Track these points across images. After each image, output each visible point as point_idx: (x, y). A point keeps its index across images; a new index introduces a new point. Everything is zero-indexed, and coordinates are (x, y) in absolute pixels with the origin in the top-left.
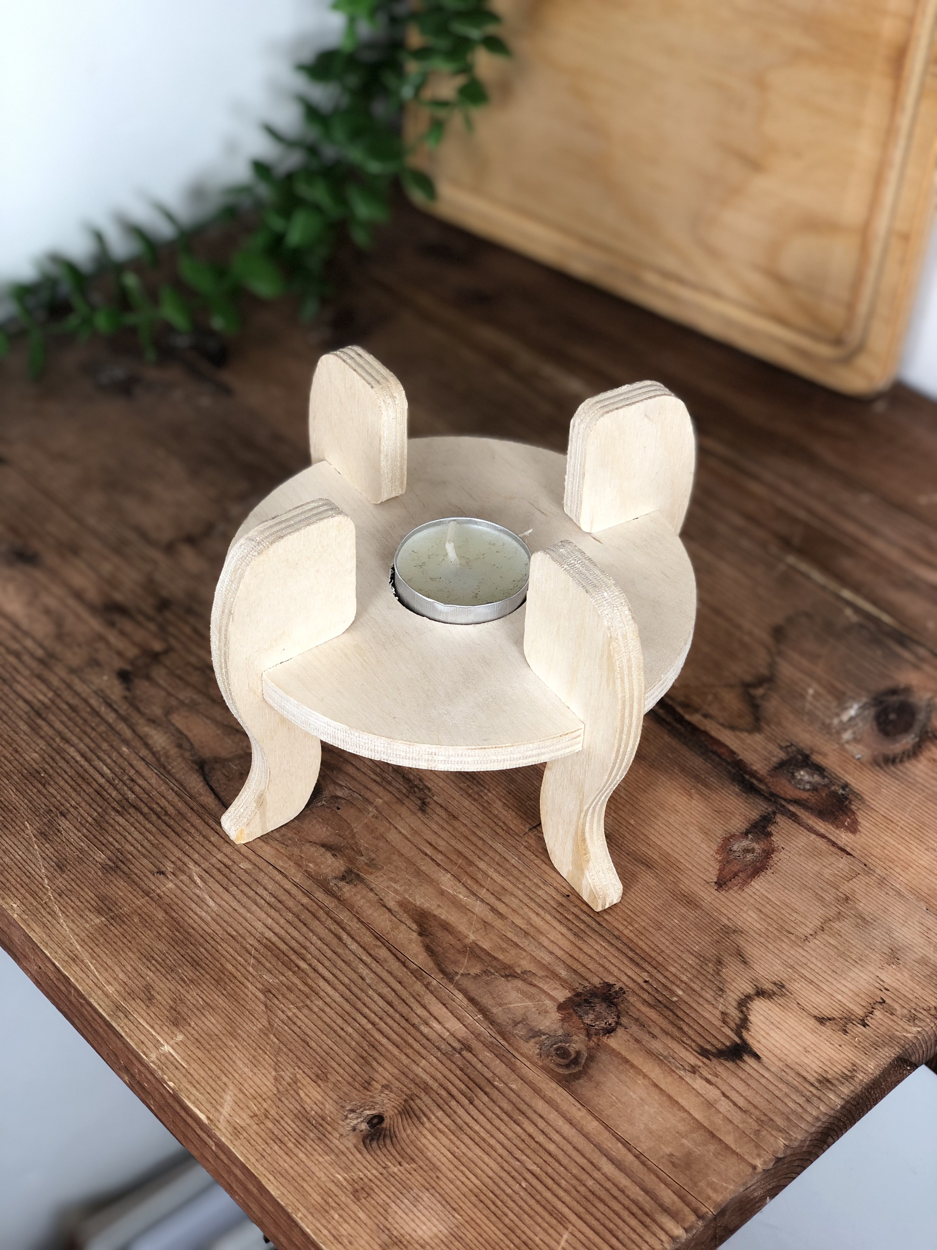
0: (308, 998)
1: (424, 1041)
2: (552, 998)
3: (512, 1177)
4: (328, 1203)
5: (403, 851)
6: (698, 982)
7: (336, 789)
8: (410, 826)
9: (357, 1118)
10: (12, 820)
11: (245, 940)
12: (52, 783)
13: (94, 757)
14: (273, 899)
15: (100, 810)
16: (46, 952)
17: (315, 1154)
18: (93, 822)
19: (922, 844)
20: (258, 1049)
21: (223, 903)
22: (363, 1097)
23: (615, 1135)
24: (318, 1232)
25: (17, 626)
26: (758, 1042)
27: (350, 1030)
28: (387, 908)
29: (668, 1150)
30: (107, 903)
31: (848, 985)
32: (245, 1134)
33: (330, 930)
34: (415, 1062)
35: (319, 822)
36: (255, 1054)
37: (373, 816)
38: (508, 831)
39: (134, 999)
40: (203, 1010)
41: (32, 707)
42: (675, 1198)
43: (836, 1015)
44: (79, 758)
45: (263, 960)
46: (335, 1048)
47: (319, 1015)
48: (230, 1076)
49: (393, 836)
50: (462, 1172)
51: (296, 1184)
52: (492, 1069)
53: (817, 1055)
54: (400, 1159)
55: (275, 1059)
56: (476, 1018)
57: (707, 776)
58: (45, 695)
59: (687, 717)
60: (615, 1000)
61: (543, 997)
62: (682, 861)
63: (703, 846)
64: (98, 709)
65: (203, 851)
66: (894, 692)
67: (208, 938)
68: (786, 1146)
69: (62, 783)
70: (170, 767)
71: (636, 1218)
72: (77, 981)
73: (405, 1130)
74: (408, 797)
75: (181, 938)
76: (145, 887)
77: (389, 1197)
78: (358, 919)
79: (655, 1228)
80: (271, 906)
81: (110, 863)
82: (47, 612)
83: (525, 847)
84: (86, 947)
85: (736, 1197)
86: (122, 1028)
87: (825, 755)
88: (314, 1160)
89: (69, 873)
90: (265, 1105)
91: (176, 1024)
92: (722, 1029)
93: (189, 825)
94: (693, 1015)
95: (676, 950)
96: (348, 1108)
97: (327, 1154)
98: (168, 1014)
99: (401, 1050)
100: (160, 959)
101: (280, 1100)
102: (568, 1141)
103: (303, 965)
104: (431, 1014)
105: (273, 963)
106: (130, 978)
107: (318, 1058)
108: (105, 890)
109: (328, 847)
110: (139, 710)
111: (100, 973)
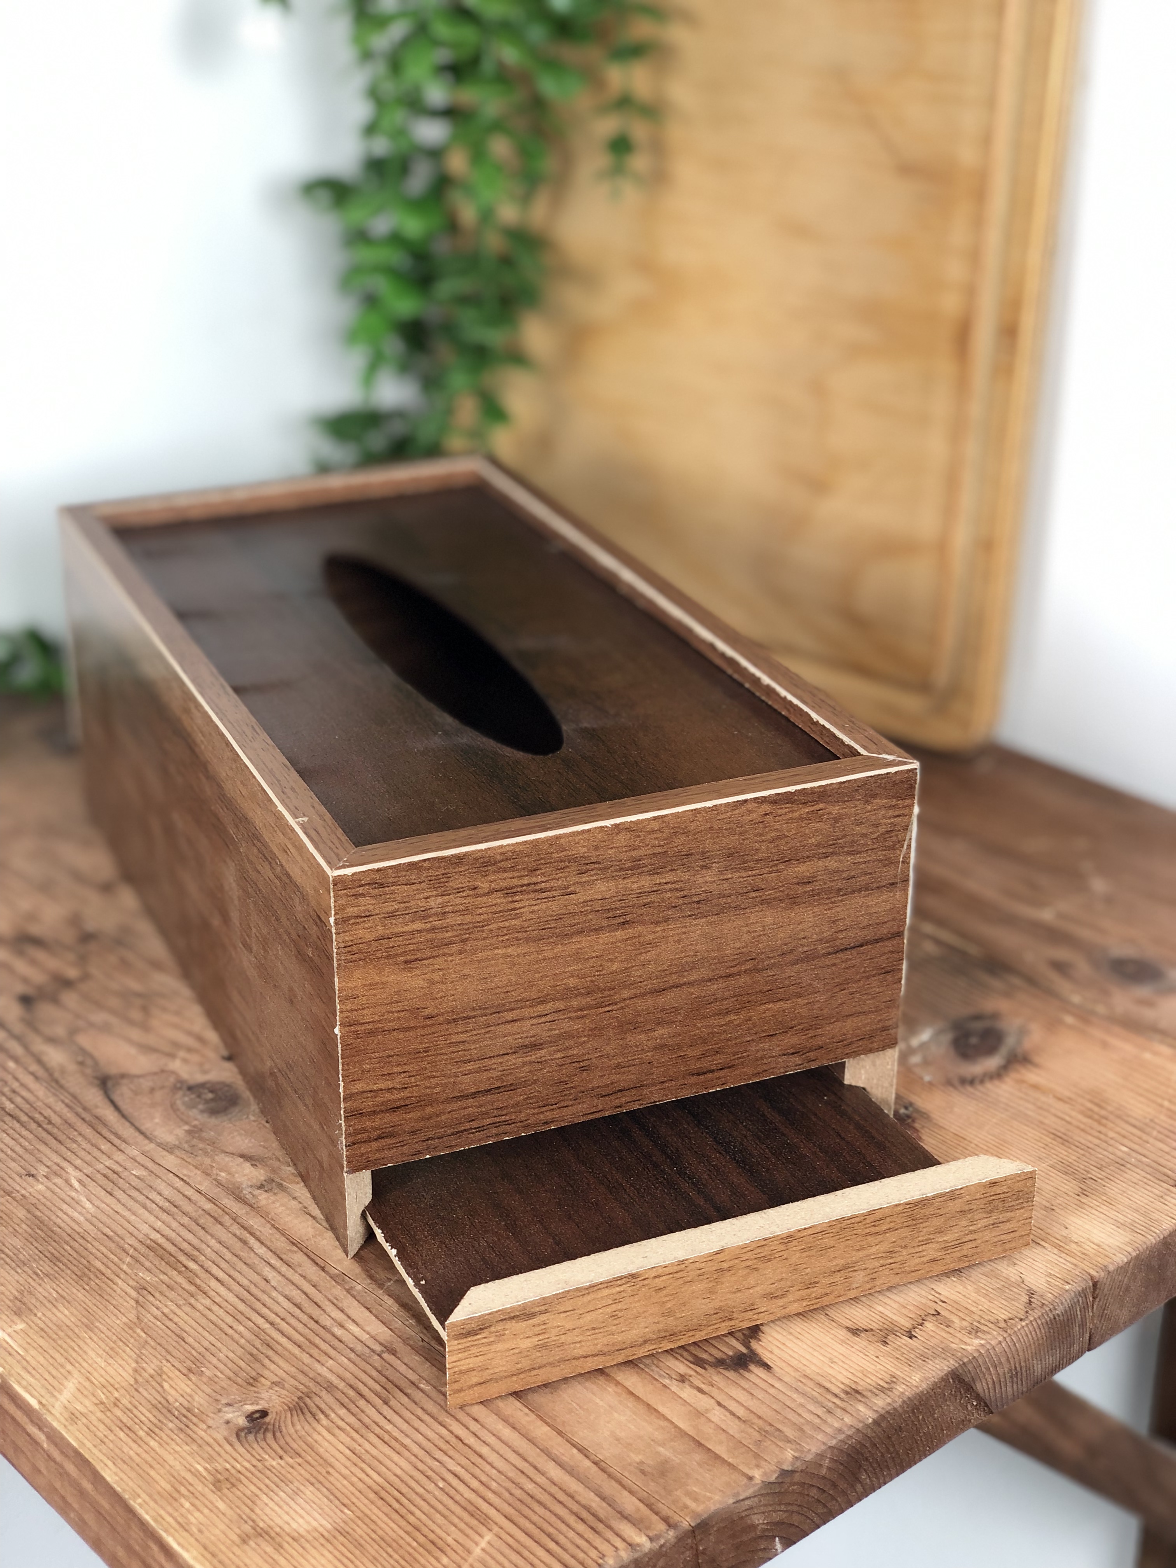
0: (193, 1296)
1: (336, 1343)
3: (427, 1477)
4: (179, 1492)
9: (234, 1412)
11: (123, 1240)
14: (167, 1204)
17: (173, 1443)
20: (118, 1342)
21: (103, 1206)
22: (244, 1391)
23: (569, 1441)
24: (160, 1519)
26: (771, 1352)
27: (241, 1328)
28: (312, 1217)
29: (638, 1458)
32: (84, 1420)
33: (235, 1235)
34: (319, 1362)
35: (240, 1135)
36: (113, 1345)
40: (55, 1303)
42: (641, 1505)
43: (874, 1326)
45: (142, 1259)
46: (219, 1345)
47: (204, 1313)
48: (77, 1365)
50: (361, 1469)
51: (141, 1472)
52: (419, 1371)
53: (845, 1366)
54: (281, 1453)
55: (138, 1352)
56: (407, 1323)
65: (88, 1158)
66: (978, 1017)
67: (77, 1237)
68: (798, 1459)
70: (63, 1082)
71: (585, 1523)
73: (293, 1426)
75: (43, 1235)
76: (8, 1188)
77: (261, 1490)
78: (273, 1226)
79: (609, 1535)
80: (164, 1211)
85: (723, 1509)
88: (169, 1449)
90: (116, 1394)
91: (18, 1313)
93: (75, 1133)
96: (224, 1401)
97: (187, 1444)
98: (10, 1304)
99: (304, 1350)
100: (10, 1253)
101: (136, 1390)
102: (506, 1444)
103: (192, 1265)
104: (349, 1317)
105: (155, 1263)
107: (195, 1354)
109: (247, 1158)
110: (37, 1030)
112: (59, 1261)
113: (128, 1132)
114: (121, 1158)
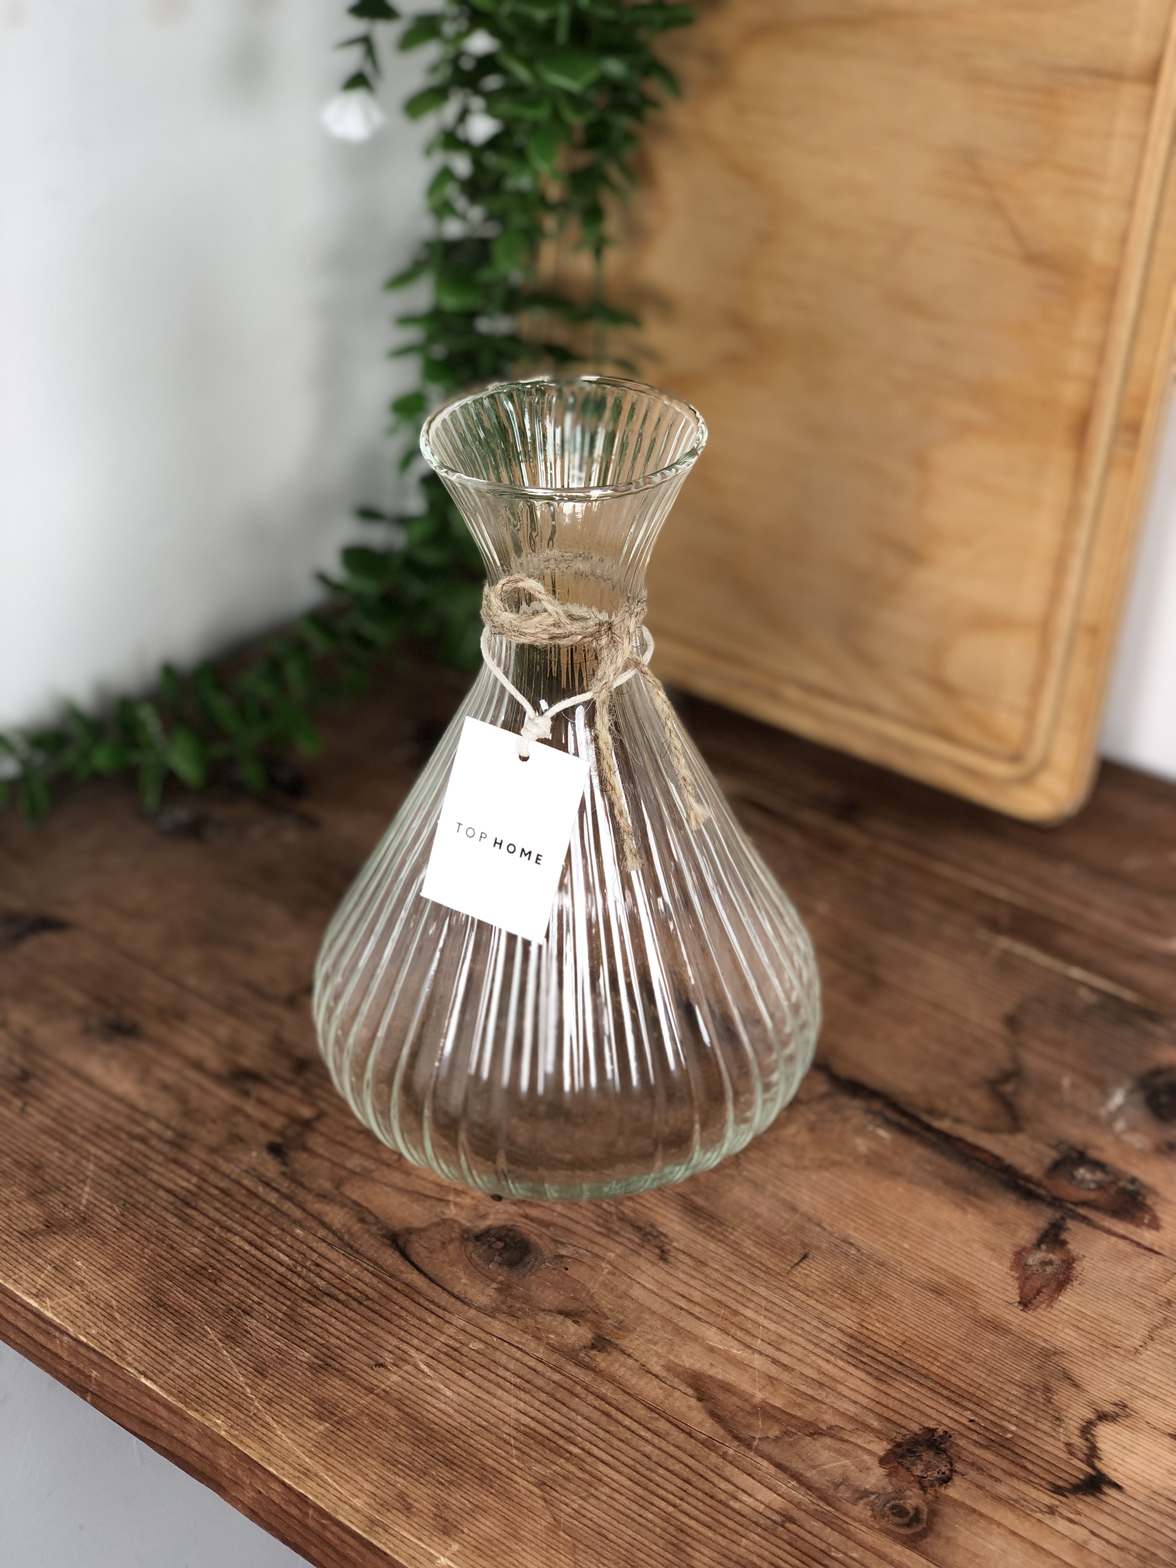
0: (590, 1485)
1: (738, 1518)
2: (870, 1453)
5: (655, 1307)
6: (1030, 1414)
7: (558, 1249)
8: (654, 1279)
10: (188, 1325)
11: (499, 1429)
12: (224, 1279)
13: (265, 1245)
14: (519, 1380)
15: (289, 1303)
16: (271, 1470)
18: (285, 1318)
20: (550, 1550)
21: (462, 1391)
25: (133, 1107)
26: (1115, 1470)
27: (650, 1516)
28: (654, 1375)
30: (327, 1406)
33: (595, 1407)
34: (734, 1542)
35: (548, 1287)
36: (548, 1555)
37: (609, 1273)
38: (768, 1271)
39: (389, 1510)
40: (473, 1514)
41: (175, 1196)
45: (526, 1449)
46: (639, 1538)
47: (609, 1503)
49: (636, 1292)
52: (824, 1539)
55: (572, 1558)
56: (790, 1485)
57: (976, 1186)
58: (188, 1181)
59: (937, 1124)
60: (942, 1446)
61: (859, 1452)
62: (974, 1282)
63: (995, 1264)
64: (255, 1190)
65: (422, 1335)
67: (456, 1433)
69: (235, 1277)
70: (358, 1246)
72: (317, 1497)
74: (643, 1247)
75: (425, 1436)
76: (367, 1384)
78: (623, 1390)
80: (519, 1388)
81: (318, 1362)
82: (165, 1087)
83: (792, 1287)
84: (316, 1458)
86: (385, 1544)
87: (1101, 1149)
89: (272, 1378)
91: (446, 1533)
92: (1071, 1462)
93: (397, 1307)
94: (1034, 1451)
95: (995, 1382)
98: (435, 1523)
99: (714, 1531)
100: (406, 1463)
103: (572, 1448)
104: (737, 1487)
105: (540, 1451)
106: (377, 1487)
107: (624, 1552)
108: (320, 1392)
109: (566, 1314)
110: (302, 1185)
111: (341, 1486)
112: (454, 1464)
113: (443, 1298)
114: (451, 1331)
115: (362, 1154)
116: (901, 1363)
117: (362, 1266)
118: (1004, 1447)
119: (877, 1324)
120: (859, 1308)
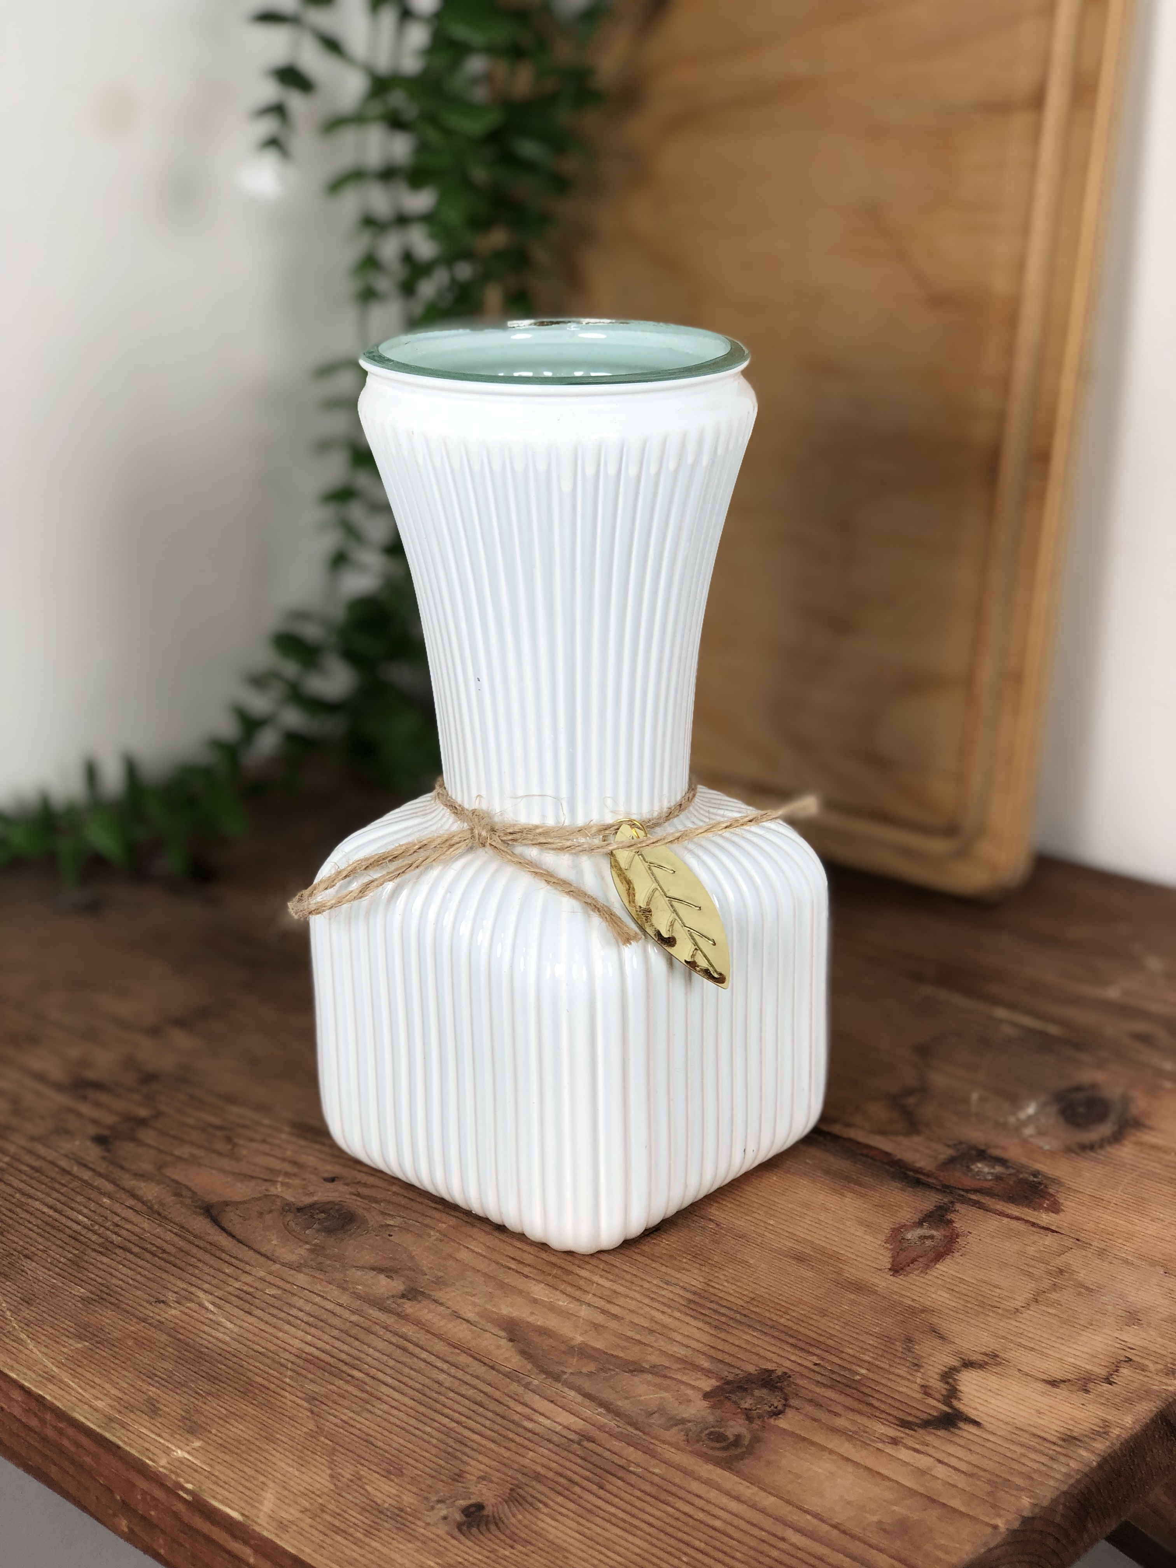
0: (367, 1403)
1: (529, 1435)
2: (694, 1388)
6: (885, 1360)
7: (386, 1219)
8: (485, 1245)
9: (447, 1508)
11: (279, 1356)
12: (13, 1231)
13: (65, 1208)
14: (312, 1319)
15: (77, 1252)
17: (394, 1542)
18: (68, 1263)
19: (1144, 1216)
20: (306, 1451)
21: (245, 1325)
22: (452, 1487)
23: (801, 1509)
26: (976, 1409)
27: (430, 1430)
28: (465, 1320)
29: (875, 1518)
30: (91, 1330)
31: (1081, 1348)
32: (295, 1528)
33: (391, 1343)
34: (519, 1454)
35: (367, 1249)
36: (302, 1455)
37: (436, 1240)
39: (132, 1412)
40: (226, 1419)
43: (1070, 1376)
44: (45, 1209)
45: (304, 1372)
46: (410, 1446)
47: (384, 1417)
48: (269, 1476)
49: (463, 1255)
50: (598, 1551)
52: (624, 1456)
53: (1055, 1416)
54: (509, 1541)
55: (328, 1459)
56: (596, 1411)
57: (859, 1176)
60: (779, 1384)
61: (682, 1387)
62: (842, 1252)
63: (867, 1237)
64: (68, 1169)
65: (215, 1282)
66: (1078, 1089)
67: (228, 1356)
68: (1036, 1505)
69: (26, 1231)
70: (166, 1213)
72: (56, 1398)
73: (514, 1516)
75: (192, 1356)
76: (141, 1315)
78: (427, 1331)
80: (310, 1325)
81: (92, 1296)
84: (65, 1368)
86: (119, 1438)
87: (1004, 1148)
88: (392, 1547)
89: (38, 1306)
90: (320, 1501)
91: (191, 1431)
92: (927, 1401)
93: (194, 1260)
94: (884, 1391)
95: (850, 1333)
96: (435, 1499)
97: (409, 1541)
98: (180, 1424)
99: (499, 1445)
100: (164, 1376)
101: (339, 1494)
102: (736, 1516)
103: (356, 1374)
104: (535, 1411)
105: (318, 1374)
106: (126, 1394)
107: (389, 1456)
108: (86, 1319)
109: (380, 1270)
110: (122, 1167)
111: (85, 1391)
112: (217, 1378)
113: (248, 1255)
114: (249, 1279)
115: (192, 1143)
116: (745, 1316)
117: (165, 1228)
118: (850, 1387)
119: (726, 1284)
120: (707, 1270)
